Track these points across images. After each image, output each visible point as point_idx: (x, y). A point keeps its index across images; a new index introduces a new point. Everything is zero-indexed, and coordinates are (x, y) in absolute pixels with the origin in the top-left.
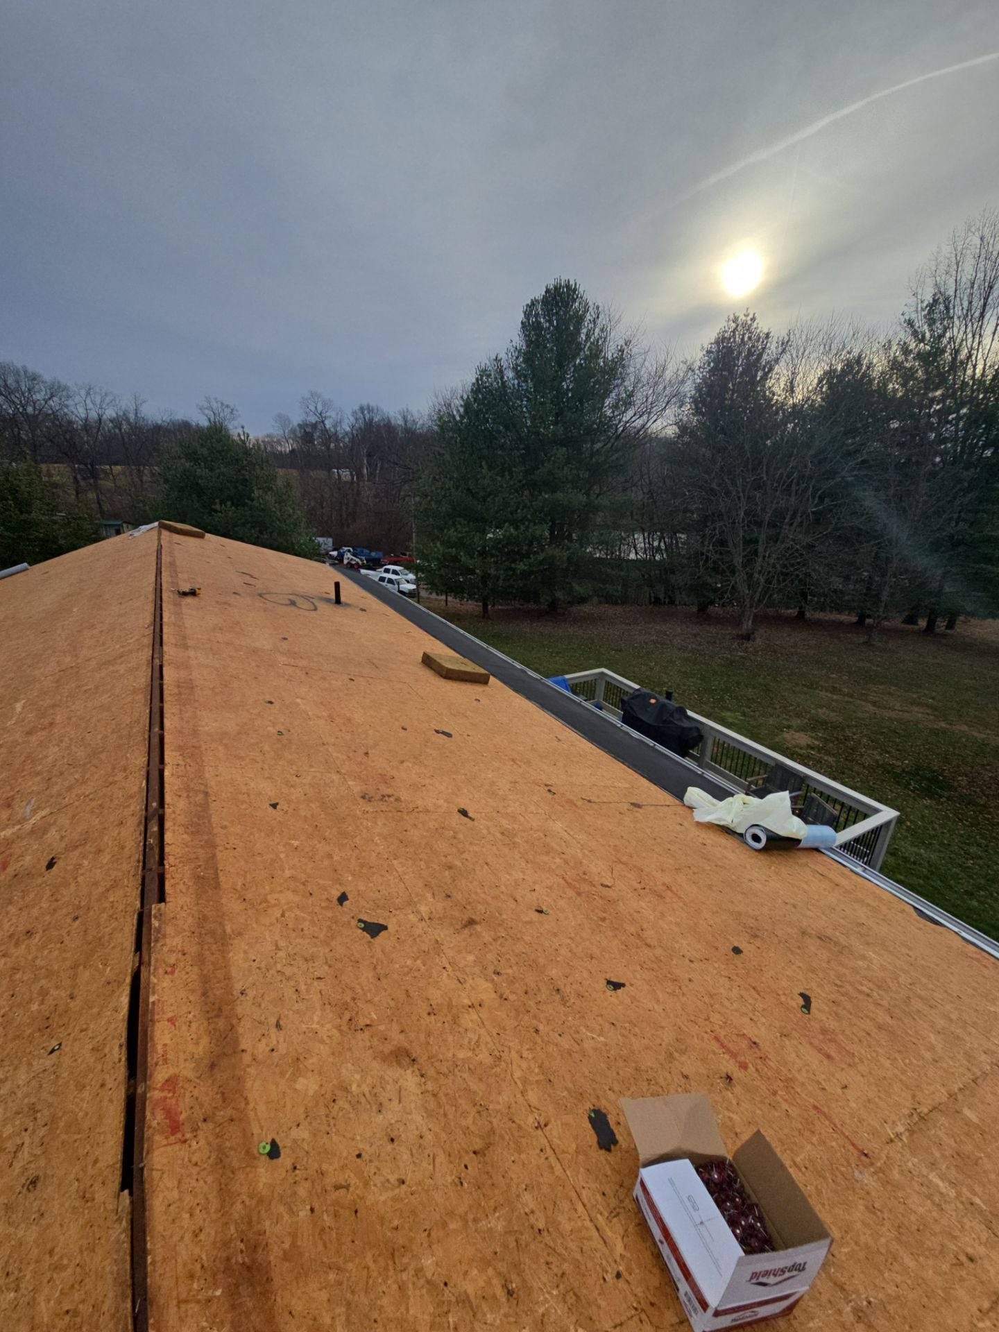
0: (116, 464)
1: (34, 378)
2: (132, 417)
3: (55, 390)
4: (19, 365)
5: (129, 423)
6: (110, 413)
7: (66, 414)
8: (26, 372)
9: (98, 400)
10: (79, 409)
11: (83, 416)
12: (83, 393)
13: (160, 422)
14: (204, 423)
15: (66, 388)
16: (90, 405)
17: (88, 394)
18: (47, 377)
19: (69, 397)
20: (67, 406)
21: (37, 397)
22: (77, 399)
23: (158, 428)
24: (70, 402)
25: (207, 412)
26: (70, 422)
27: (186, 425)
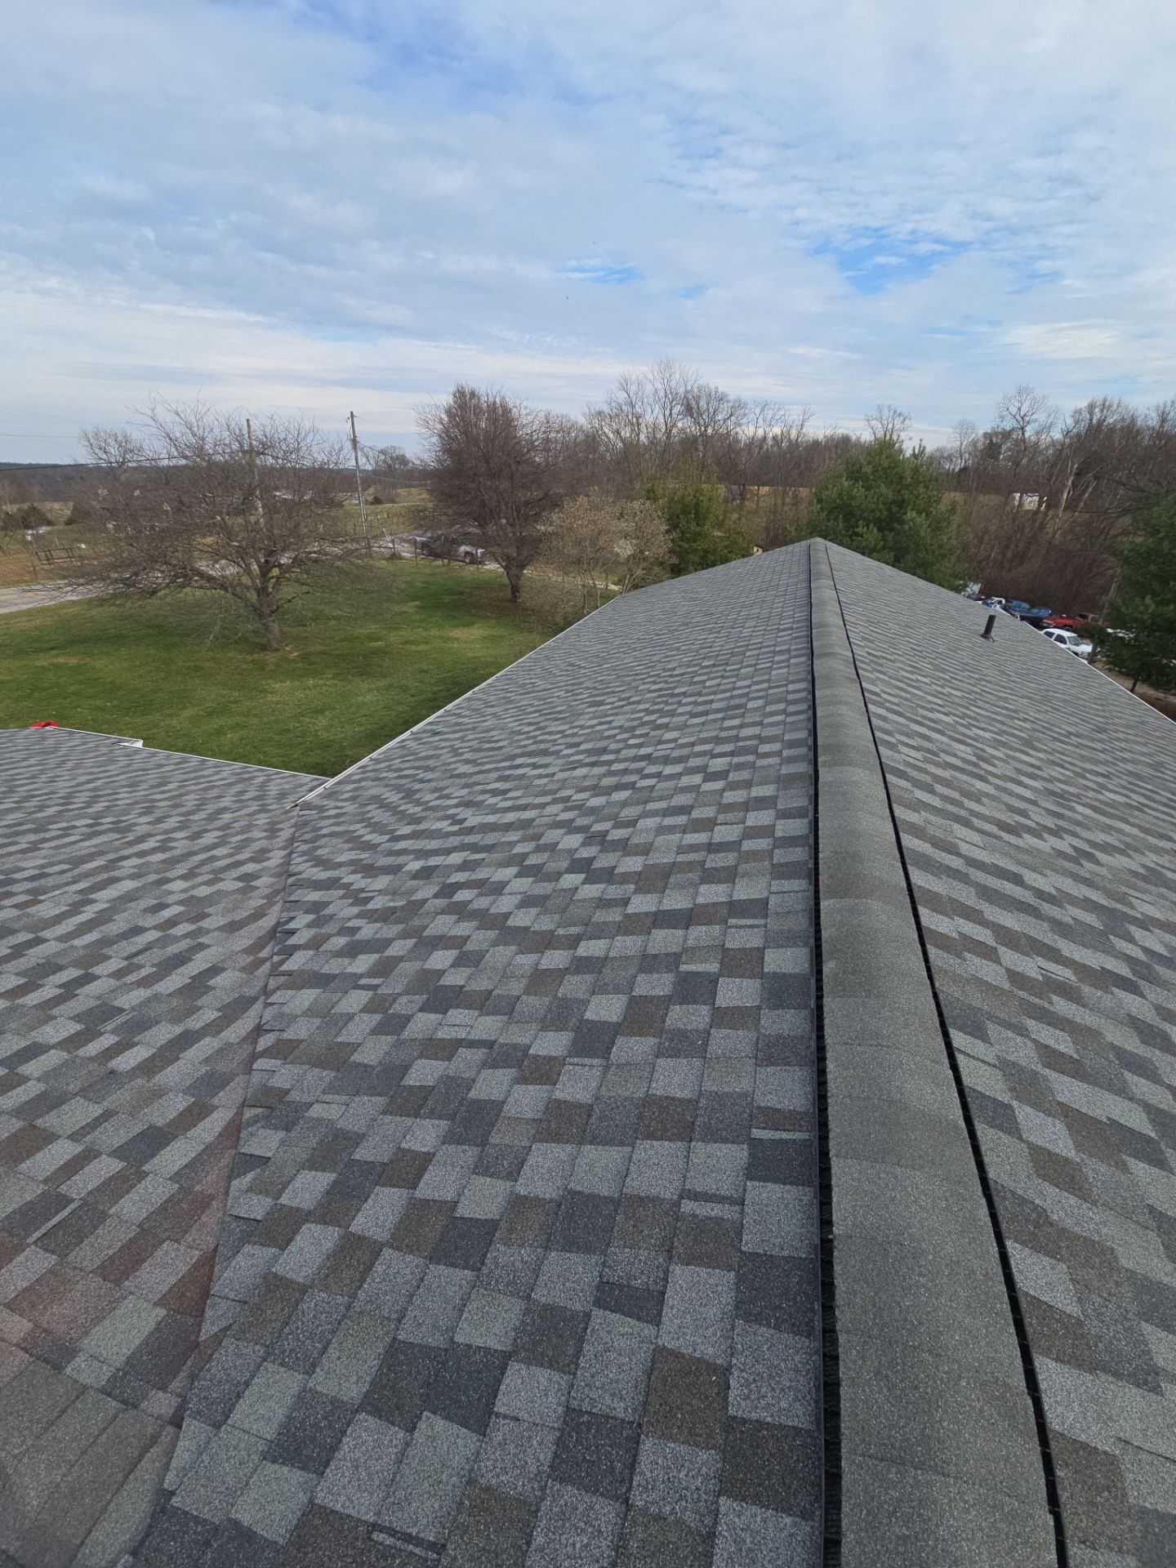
0: (764, 485)
1: (722, 399)
2: (794, 433)
3: (737, 408)
4: (713, 387)
5: (790, 440)
6: (777, 430)
7: (736, 433)
8: (717, 392)
9: (769, 417)
10: (747, 431)
11: (751, 434)
12: (758, 411)
13: (821, 438)
14: (866, 437)
15: (745, 406)
16: (761, 423)
17: (762, 410)
18: (732, 397)
19: (745, 415)
20: (740, 425)
21: (720, 417)
22: (752, 416)
23: (816, 443)
24: (744, 421)
25: (873, 423)
26: (738, 441)
27: (846, 440)
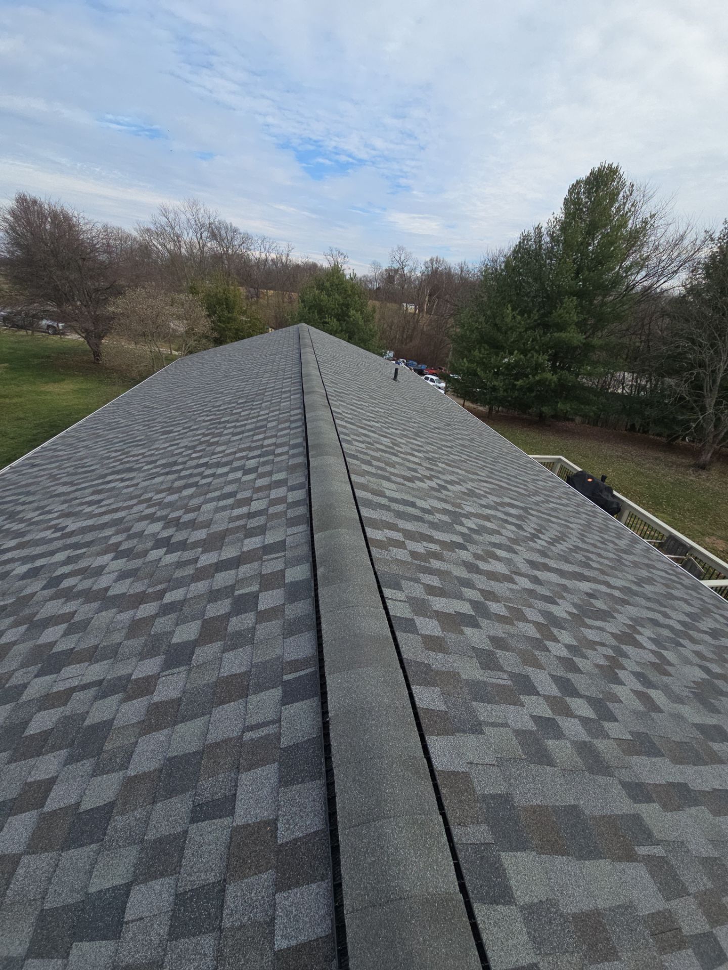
0: (270, 289)
1: (235, 231)
2: (284, 258)
3: (246, 238)
4: (228, 222)
5: (282, 263)
6: (273, 256)
7: (248, 255)
8: (231, 226)
9: (267, 247)
10: (255, 254)
11: (258, 256)
12: (260, 242)
13: (300, 263)
14: (326, 265)
15: (251, 238)
16: (263, 250)
17: (263, 242)
18: (242, 231)
19: (252, 244)
20: (250, 250)
21: (236, 243)
22: (256, 245)
23: (298, 266)
24: (252, 247)
25: (329, 257)
26: (250, 260)
27: (314, 266)
